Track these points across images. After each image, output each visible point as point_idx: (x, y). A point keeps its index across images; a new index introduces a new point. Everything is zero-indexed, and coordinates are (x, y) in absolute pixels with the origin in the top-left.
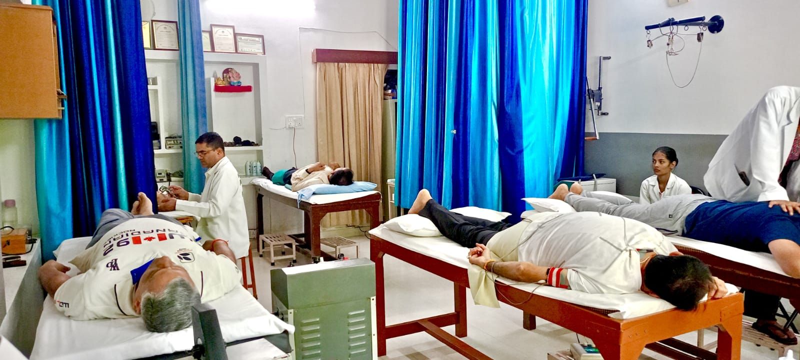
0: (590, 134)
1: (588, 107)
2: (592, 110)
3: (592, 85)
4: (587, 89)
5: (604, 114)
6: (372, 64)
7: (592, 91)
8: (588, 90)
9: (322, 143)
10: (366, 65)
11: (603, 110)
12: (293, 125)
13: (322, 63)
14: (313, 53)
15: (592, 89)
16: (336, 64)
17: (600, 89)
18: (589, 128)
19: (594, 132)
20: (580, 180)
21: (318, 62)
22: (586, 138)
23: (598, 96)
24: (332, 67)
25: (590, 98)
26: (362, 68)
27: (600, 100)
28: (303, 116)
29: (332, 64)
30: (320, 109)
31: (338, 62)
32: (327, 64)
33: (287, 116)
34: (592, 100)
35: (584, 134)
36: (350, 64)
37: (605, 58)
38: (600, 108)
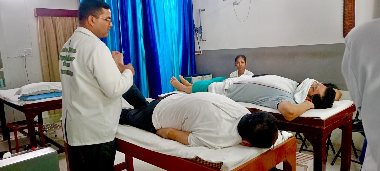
0: (197, 52)
1: (195, 37)
2: (197, 38)
3: (196, 25)
4: (194, 27)
5: (204, 40)
6: (74, 18)
7: (197, 28)
8: (195, 27)
9: (44, 65)
10: (70, 18)
11: (203, 38)
12: (24, 55)
13: (41, 17)
14: (34, 11)
15: (197, 27)
16: (51, 17)
17: (201, 27)
18: (197, 49)
19: (199, 50)
20: (192, 76)
21: (38, 16)
22: (196, 54)
23: (199, 30)
24: (48, 20)
25: (196, 32)
27: (201, 33)
28: (31, 49)
29: (47, 17)
30: (41, 44)
31: (52, 16)
32: (44, 17)
33: (19, 49)
34: (197, 33)
35: (195, 52)
36: (60, 17)
37: (202, 10)
38: (201, 37)
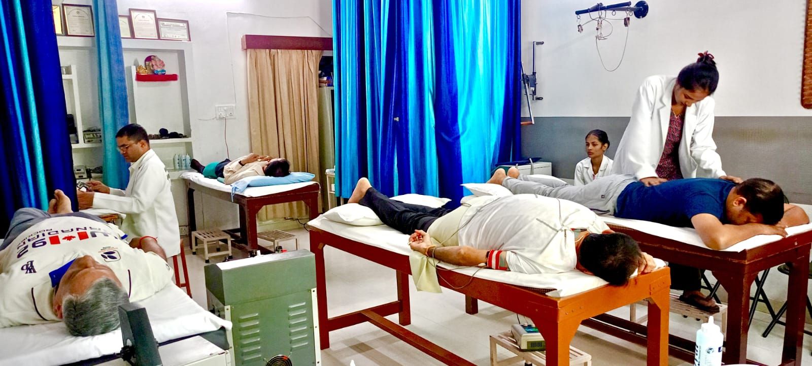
0: (525, 119)
1: (523, 92)
2: (527, 95)
3: (527, 70)
4: (522, 73)
5: (538, 99)
6: (306, 51)
7: (527, 76)
8: (523, 75)
9: (255, 133)
10: (299, 51)
11: (538, 95)
12: (223, 115)
13: (252, 50)
14: (242, 39)
15: (527, 74)
16: (268, 50)
17: (534, 73)
18: (525, 113)
19: (529, 116)
20: (517, 164)
21: (249, 48)
22: (522, 123)
23: (532, 81)
24: (263, 54)
25: (524, 84)
26: (296, 54)
27: (534, 85)
28: (234, 105)
29: (263, 51)
30: (251, 98)
31: (270, 48)
32: (258, 51)
33: (217, 106)
34: (526, 85)
35: (520, 119)
36: (283, 50)
37: (538, 43)
38: (534, 93)
